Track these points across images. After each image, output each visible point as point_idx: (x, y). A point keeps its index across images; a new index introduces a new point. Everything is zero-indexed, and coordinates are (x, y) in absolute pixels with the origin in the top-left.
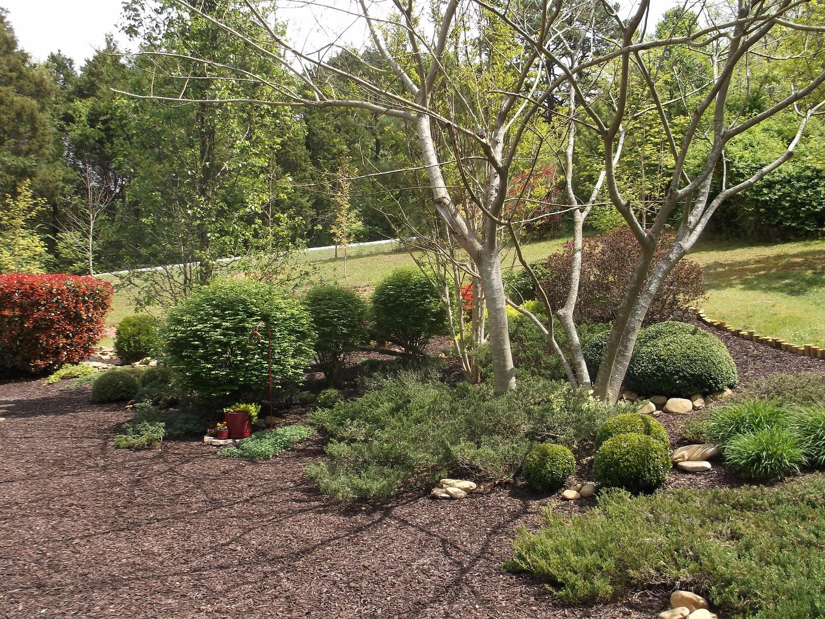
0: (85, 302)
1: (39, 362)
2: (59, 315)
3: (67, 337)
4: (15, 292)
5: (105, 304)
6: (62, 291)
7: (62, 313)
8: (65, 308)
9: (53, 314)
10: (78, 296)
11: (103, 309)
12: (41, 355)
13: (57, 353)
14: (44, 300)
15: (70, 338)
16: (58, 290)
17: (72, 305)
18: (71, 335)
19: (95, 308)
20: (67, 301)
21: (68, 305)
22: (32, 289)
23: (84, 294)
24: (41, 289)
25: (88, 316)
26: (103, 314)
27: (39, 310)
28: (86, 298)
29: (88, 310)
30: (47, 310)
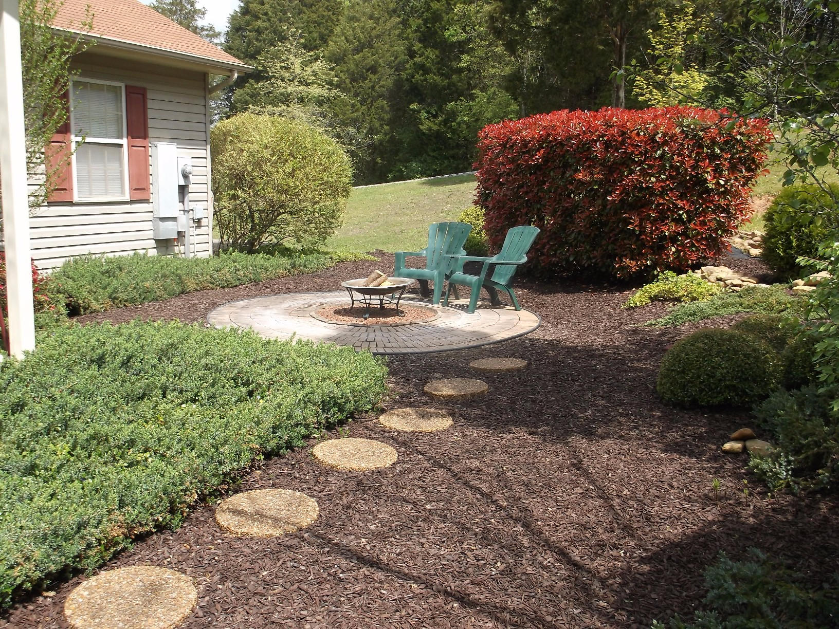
0: (713, 157)
1: (628, 262)
2: (664, 181)
3: (679, 221)
4: (596, 141)
5: (754, 161)
6: (671, 138)
7: (670, 178)
8: (678, 168)
9: (653, 179)
10: (701, 146)
11: (749, 170)
12: (632, 251)
13: (659, 247)
14: (640, 153)
15: (684, 223)
16: (665, 135)
17: (688, 163)
18: (684, 216)
19: (733, 168)
20: (679, 155)
21: (682, 163)
22: (623, 133)
23: (714, 142)
24: (638, 134)
25: (718, 184)
26: (750, 179)
27: (631, 172)
28: (718, 151)
29: (717, 172)
30: (644, 173)
